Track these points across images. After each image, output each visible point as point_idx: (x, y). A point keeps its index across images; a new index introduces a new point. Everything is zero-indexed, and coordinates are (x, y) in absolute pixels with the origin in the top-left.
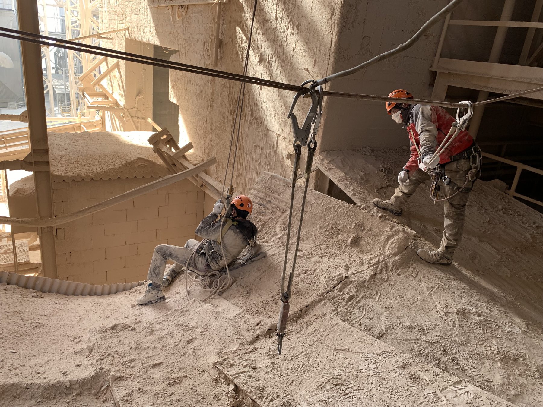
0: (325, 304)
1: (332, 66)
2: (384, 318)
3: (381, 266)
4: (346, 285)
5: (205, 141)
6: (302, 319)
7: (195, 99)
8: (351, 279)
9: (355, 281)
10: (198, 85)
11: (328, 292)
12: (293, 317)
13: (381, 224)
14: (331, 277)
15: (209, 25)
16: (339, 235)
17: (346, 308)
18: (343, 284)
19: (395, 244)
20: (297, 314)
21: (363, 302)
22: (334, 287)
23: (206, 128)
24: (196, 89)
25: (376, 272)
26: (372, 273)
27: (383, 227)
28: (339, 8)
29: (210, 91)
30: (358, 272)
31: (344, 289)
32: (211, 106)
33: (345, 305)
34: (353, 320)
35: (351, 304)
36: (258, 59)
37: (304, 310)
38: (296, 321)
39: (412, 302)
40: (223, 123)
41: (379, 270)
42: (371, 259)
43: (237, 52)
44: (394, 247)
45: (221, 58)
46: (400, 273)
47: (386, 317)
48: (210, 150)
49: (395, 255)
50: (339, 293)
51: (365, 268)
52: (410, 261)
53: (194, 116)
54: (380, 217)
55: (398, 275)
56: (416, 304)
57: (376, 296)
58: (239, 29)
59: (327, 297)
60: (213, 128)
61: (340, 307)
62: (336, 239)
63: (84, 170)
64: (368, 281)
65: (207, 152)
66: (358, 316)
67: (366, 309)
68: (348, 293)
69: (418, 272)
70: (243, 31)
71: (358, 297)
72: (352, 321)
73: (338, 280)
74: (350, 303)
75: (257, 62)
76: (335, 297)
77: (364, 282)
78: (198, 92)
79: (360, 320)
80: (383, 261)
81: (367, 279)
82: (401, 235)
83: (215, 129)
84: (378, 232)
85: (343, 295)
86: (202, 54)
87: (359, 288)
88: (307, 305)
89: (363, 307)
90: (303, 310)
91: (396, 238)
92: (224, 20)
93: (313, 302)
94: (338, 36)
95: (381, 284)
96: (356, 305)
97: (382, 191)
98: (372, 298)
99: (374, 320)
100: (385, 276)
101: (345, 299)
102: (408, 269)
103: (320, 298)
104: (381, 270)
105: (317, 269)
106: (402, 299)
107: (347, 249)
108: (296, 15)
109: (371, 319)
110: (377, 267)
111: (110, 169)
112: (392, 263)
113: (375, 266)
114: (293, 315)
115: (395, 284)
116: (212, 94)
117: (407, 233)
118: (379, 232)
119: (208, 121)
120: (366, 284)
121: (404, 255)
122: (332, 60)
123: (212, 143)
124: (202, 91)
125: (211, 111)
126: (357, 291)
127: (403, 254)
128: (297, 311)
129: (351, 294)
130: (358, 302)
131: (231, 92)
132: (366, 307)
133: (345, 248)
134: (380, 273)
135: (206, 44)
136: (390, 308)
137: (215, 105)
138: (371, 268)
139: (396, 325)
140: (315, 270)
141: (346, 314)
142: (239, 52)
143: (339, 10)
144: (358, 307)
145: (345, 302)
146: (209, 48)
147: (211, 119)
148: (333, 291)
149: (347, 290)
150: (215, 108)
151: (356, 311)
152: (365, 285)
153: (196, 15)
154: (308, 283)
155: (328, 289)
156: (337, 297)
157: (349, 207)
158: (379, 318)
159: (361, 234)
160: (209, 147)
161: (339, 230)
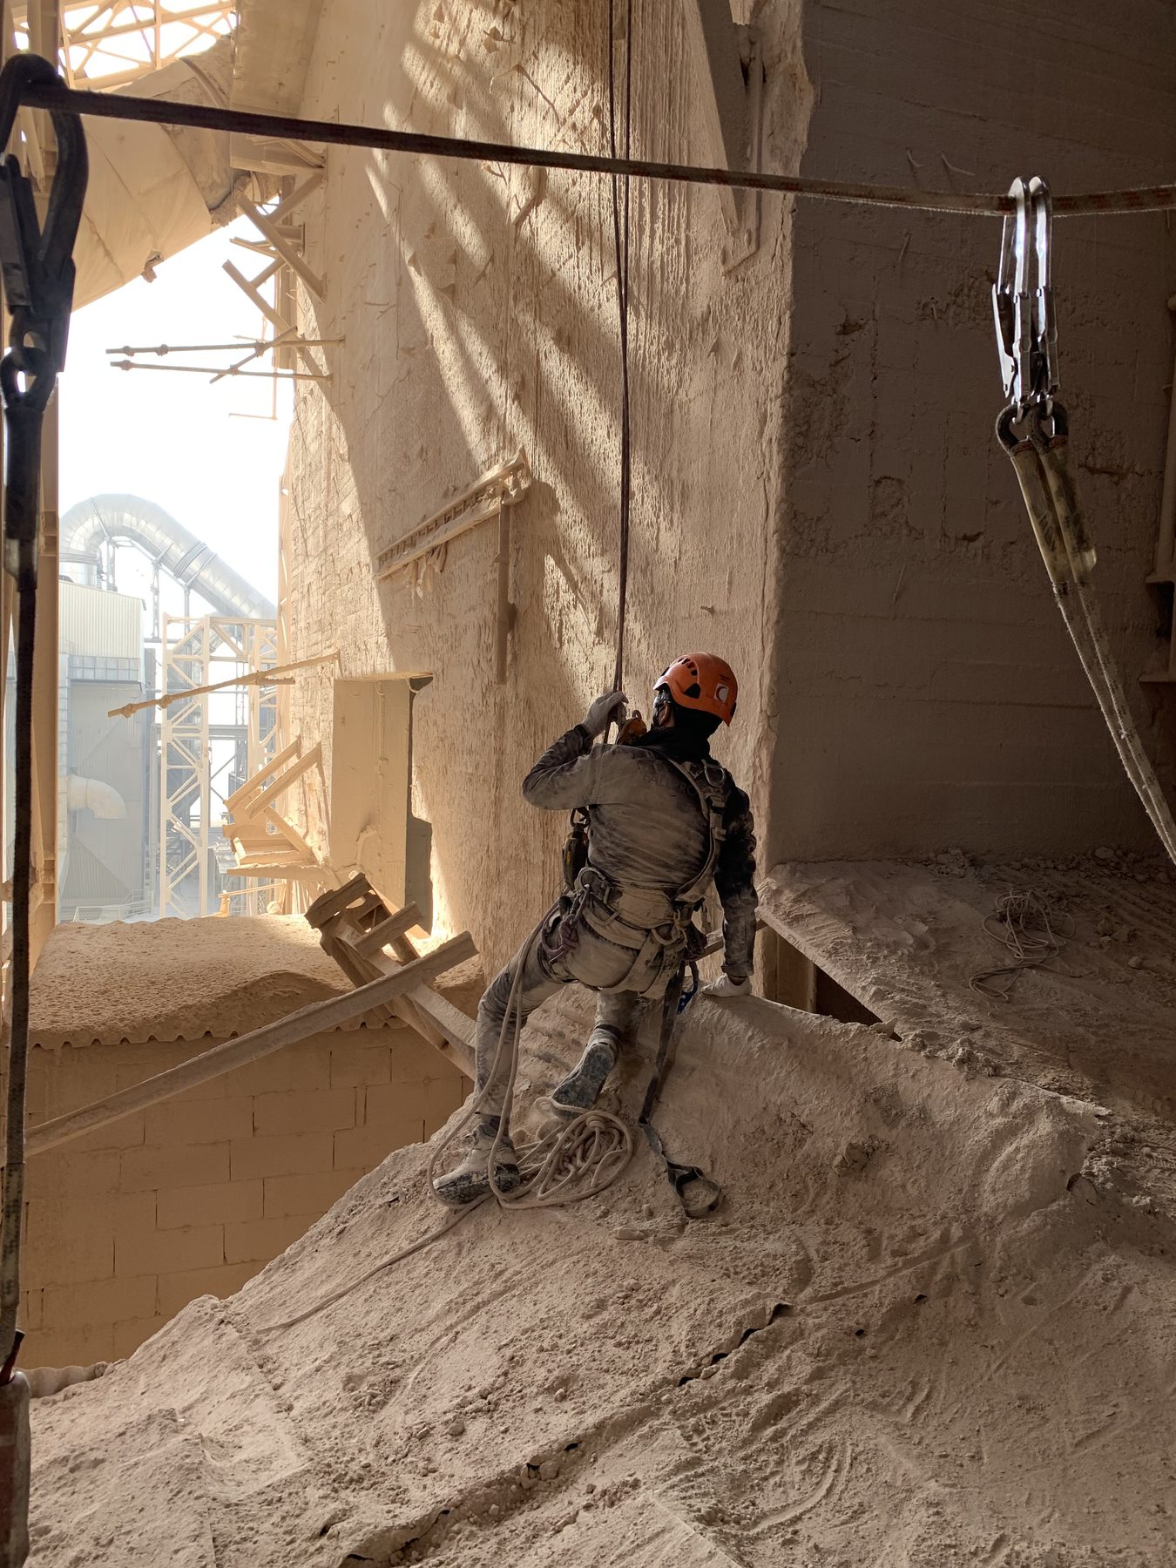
0: (654, 1433)
1: (776, 574)
2: (923, 1512)
3: (953, 1262)
4: (772, 1346)
5: (485, 911)
6: (532, 1509)
7: (464, 794)
8: (800, 1319)
9: (819, 1327)
10: (470, 752)
11: (684, 1380)
12: (489, 1500)
13: (965, 1087)
14: (715, 1313)
15: (489, 577)
16: (801, 1146)
17: (745, 1458)
18: (757, 1340)
19: (1018, 1166)
20: (510, 1481)
21: (836, 1428)
22: (717, 1359)
23: (488, 870)
24: (466, 764)
25: (926, 1286)
26: (909, 1292)
27: (973, 1102)
28: (777, 397)
29: (494, 759)
30: (846, 1291)
31: (759, 1365)
32: (497, 802)
33: (746, 1442)
34: (764, 1516)
35: (774, 1439)
36: (594, 626)
37: (550, 1463)
38: (499, 1520)
39: (1081, 1434)
40: (525, 843)
41: (939, 1277)
42: (915, 1234)
43: (549, 626)
44: (1017, 1180)
45: (515, 657)
46: (1038, 1296)
47: (930, 1504)
48: (496, 935)
49: (1020, 1210)
50: (730, 1384)
51: (882, 1273)
52: (1094, 1240)
53: (461, 845)
54: (962, 1062)
55: (1029, 1301)
56: (1102, 1441)
57: (909, 1399)
58: (550, 562)
59: (669, 1402)
60: (504, 863)
61: (720, 1451)
62: (785, 1163)
63: (107, 1014)
64: (883, 1328)
65: (490, 944)
66: (793, 1495)
67: (840, 1465)
68: (771, 1386)
69: (1127, 1290)
70: (560, 562)
71: (816, 1399)
72: (756, 1524)
73: (739, 1323)
74: (770, 1431)
75: (593, 636)
76: (710, 1403)
77: (860, 1333)
78: (470, 771)
79: (798, 1519)
80: (961, 1240)
81: (876, 1321)
82: (1044, 1126)
83: (508, 868)
84: (952, 1124)
85: (748, 1391)
86: (476, 663)
87: (833, 1360)
88: (572, 1439)
89: (831, 1450)
90: (548, 1467)
91: (1025, 1140)
92: (518, 550)
93: (600, 1427)
94: (784, 480)
95: (943, 1344)
96: (797, 1442)
97: (999, 983)
98: (885, 1410)
99: (868, 1524)
100: (963, 1309)
101: (753, 1412)
102: (1081, 1276)
103: (638, 1405)
104: (951, 1278)
105: (674, 1282)
106: (1035, 1418)
107: (826, 1198)
108: (676, 464)
109: (856, 1515)
110: (933, 1269)
111: (187, 1007)
112: (1005, 1247)
113: (926, 1264)
114: (488, 1485)
115: (1008, 1345)
116: (499, 765)
117: (1072, 1117)
118: (958, 1121)
119: (492, 848)
120: (867, 1342)
121: (1058, 1212)
122: (774, 554)
123: (501, 912)
124: (477, 767)
125: (497, 816)
126: (818, 1375)
127: (1054, 1207)
128: (518, 1468)
129: (787, 1389)
130: (811, 1426)
131: (538, 746)
132: (844, 1452)
133: (817, 1195)
134: (947, 1292)
135: (483, 630)
136: (966, 1462)
137: (506, 795)
138: (905, 1272)
139: (975, 1554)
140: (665, 1289)
141: (738, 1484)
142: (553, 623)
143: (778, 402)
144: (802, 1452)
145: (747, 1426)
146: (490, 641)
147: (498, 839)
148: (707, 1377)
149: (770, 1369)
150: (506, 803)
151: (793, 1471)
152: (861, 1350)
153: (463, 561)
154: (619, 1345)
155: (690, 1364)
156: (717, 1402)
157: (847, 1033)
158: (897, 1509)
159: (884, 1134)
160: (493, 928)
161: (804, 1126)
